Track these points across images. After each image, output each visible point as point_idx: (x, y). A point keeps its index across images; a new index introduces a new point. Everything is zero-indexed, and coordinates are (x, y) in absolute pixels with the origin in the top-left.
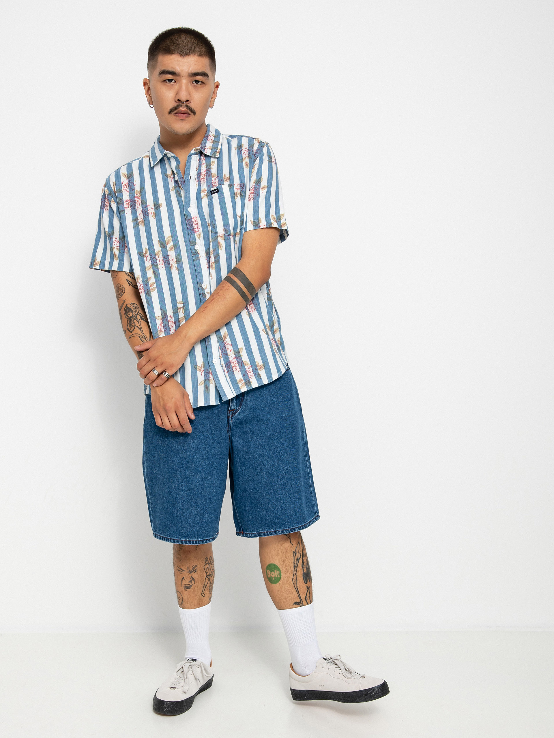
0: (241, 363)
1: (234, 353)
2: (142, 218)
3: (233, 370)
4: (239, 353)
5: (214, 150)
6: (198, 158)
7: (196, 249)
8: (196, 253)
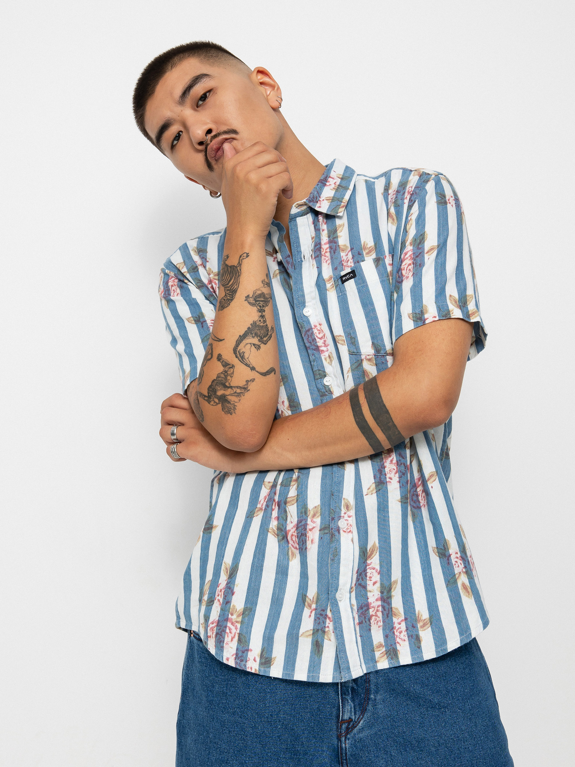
0: (389, 611)
1: (379, 589)
3: (370, 621)
4: (390, 590)
5: (335, 203)
7: (326, 384)
8: (327, 393)
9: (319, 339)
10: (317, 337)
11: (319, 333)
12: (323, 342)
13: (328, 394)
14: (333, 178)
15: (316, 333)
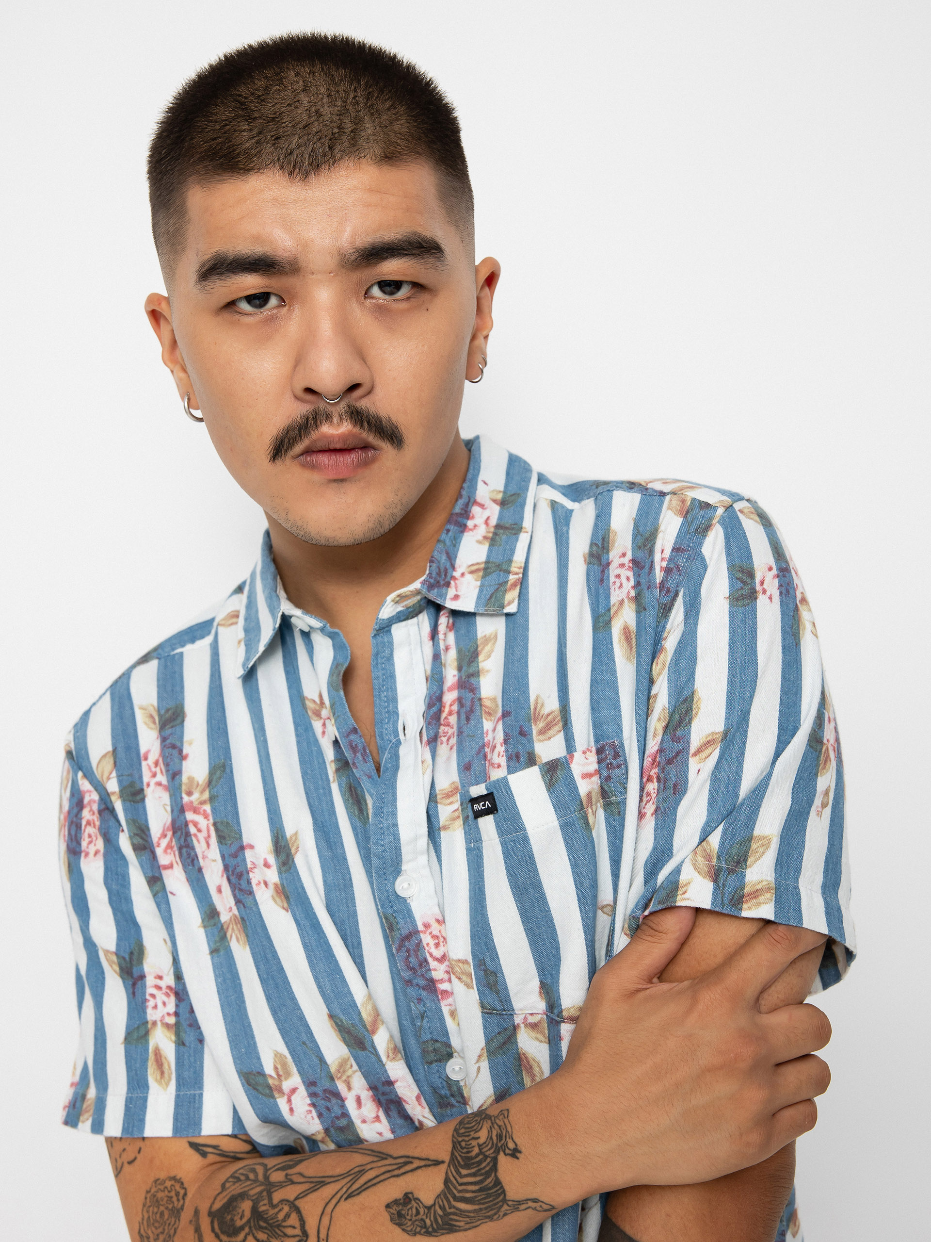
2: (231, 909)
5: (493, 578)
6: (426, 628)
7: (454, 1077)
8: (453, 1100)
9: (436, 963)
10: (431, 955)
11: (437, 945)
12: (447, 969)
13: (457, 1104)
14: (482, 506)
15: (428, 944)
